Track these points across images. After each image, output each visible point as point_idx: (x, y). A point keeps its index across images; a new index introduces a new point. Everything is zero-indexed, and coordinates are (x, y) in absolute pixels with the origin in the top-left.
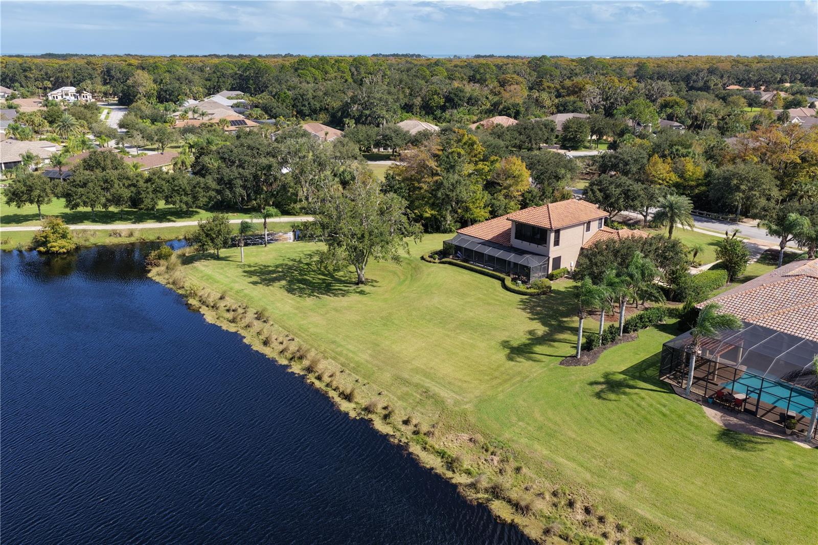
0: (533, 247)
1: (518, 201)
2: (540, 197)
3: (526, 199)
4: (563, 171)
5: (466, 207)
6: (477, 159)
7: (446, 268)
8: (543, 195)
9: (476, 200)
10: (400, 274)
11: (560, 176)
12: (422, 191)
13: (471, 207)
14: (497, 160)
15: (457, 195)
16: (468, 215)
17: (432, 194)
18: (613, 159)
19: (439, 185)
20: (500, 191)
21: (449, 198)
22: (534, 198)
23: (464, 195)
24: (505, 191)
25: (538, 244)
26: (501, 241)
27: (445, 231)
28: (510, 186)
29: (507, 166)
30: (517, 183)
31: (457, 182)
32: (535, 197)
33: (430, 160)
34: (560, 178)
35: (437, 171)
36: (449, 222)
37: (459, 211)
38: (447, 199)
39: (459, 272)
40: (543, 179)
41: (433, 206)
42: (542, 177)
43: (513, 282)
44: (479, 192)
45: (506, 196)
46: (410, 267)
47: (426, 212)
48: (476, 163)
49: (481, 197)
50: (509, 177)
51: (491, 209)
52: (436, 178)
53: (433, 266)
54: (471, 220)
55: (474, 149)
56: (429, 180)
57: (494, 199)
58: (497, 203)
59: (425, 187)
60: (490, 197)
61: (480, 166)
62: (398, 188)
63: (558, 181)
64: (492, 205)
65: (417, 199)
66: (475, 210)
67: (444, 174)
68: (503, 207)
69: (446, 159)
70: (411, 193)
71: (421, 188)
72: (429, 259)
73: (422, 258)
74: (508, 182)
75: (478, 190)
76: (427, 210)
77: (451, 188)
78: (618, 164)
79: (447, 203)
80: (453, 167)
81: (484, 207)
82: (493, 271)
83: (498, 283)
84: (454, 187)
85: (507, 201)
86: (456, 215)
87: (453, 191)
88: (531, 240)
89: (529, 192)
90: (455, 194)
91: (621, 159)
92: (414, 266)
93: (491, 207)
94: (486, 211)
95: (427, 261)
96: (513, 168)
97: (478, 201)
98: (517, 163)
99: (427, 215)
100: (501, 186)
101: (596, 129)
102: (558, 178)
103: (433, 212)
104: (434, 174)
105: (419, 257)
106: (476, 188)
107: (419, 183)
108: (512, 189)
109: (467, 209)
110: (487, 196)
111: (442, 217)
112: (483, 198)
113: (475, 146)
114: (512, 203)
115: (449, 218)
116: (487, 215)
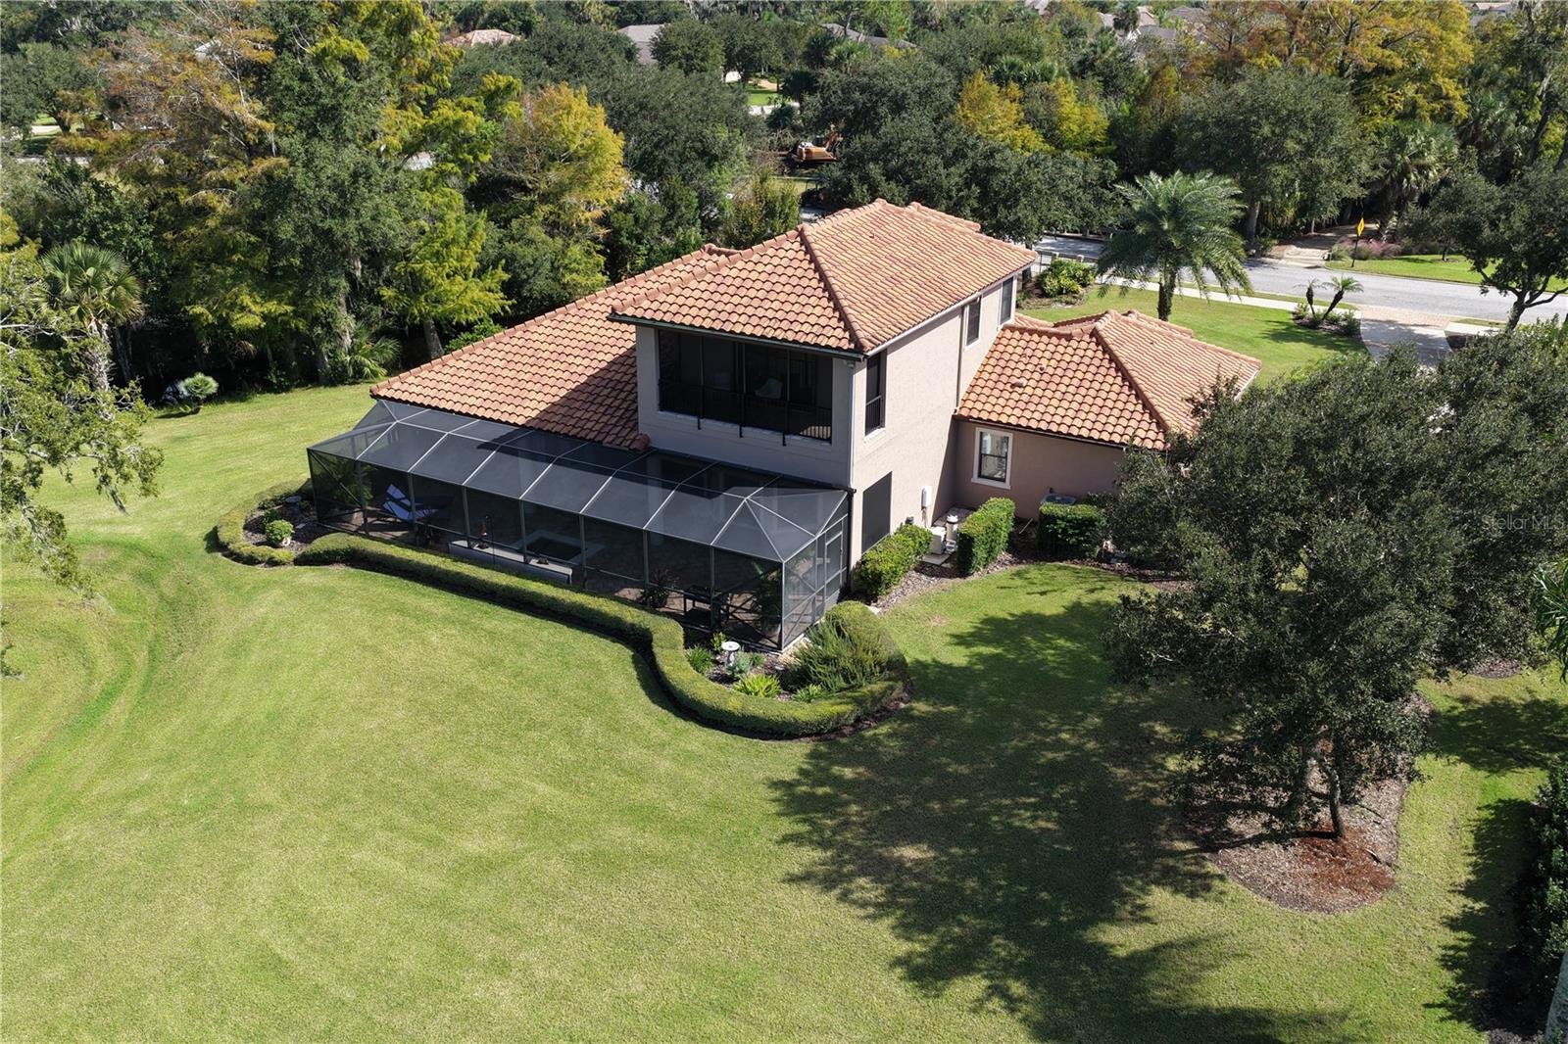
0: (757, 445)
1: (595, 240)
2: (663, 222)
3: (617, 232)
4: (724, 134)
5: (412, 274)
6: (432, 91)
7: (330, 593)
8: (670, 216)
9: (446, 245)
10: (96, 646)
11: (716, 151)
12: (211, 223)
13: (430, 273)
14: (509, 87)
15: (362, 228)
16: (421, 307)
17: (261, 235)
18: (857, 95)
19: (277, 192)
20: (530, 210)
21: (334, 245)
22: (644, 229)
23: (393, 227)
24: (547, 208)
25: (786, 431)
26: (591, 423)
27: (338, 377)
28: (562, 189)
29: (545, 120)
30: (583, 181)
31: (355, 176)
32: (646, 226)
33: (227, 88)
34: (715, 158)
35: (261, 132)
36: (348, 341)
37: (387, 293)
38: (326, 251)
39: (402, 611)
40: (665, 162)
41: (269, 283)
42: (660, 155)
43: (696, 652)
44: (451, 216)
45: (553, 227)
46: (151, 598)
47: (243, 308)
48: (428, 106)
49: (464, 234)
50: (552, 159)
51: (506, 277)
52: (262, 165)
53: (267, 585)
54: (437, 324)
55: (412, 46)
56: (236, 173)
57: (512, 238)
58: (525, 253)
59: (222, 204)
60: (498, 233)
61: (446, 111)
62: (104, 217)
63: (710, 167)
64: (510, 263)
65: (199, 255)
66: (446, 284)
67: (294, 142)
68: (548, 265)
69: (296, 84)
70: (169, 236)
71: (202, 211)
72: (245, 543)
73: (214, 543)
74: (553, 175)
75: (449, 206)
76: (247, 300)
77: (333, 198)
78: (874, 107)
79: (329, 266)
80: (330, 115)
81: (480, 273)
82: (576, 583)
83: (613, 660)
84: (345, 196)
85: (559, 242)
86: (378, 311)
87: (344, 214)
88: (744, 411)
89: (626, 208)
90: (352, 224)
91: (883, 93)
92: (169, 591)
93: (506, 269)
94: (489, 282)
95: (237, 557)
96: (565, 123)
97: (455, 250)
98: (575, 108)
99: (252, 321)
100: (527, 191)
101: (737, 49)
102: (710, 158)
103: (272, 306)
104: (257, 149)
105: (197, 534)
106: (439, 200)
107: (194, 189)
108: (569, 199)
109: (416, 285)
110: (485, 232)
111: (315, 321)
112: (470, 235)
113: (415, 35)
114: (576, 251)
115: (346, 323)
116: (497, 301)
